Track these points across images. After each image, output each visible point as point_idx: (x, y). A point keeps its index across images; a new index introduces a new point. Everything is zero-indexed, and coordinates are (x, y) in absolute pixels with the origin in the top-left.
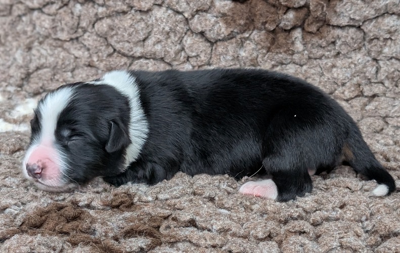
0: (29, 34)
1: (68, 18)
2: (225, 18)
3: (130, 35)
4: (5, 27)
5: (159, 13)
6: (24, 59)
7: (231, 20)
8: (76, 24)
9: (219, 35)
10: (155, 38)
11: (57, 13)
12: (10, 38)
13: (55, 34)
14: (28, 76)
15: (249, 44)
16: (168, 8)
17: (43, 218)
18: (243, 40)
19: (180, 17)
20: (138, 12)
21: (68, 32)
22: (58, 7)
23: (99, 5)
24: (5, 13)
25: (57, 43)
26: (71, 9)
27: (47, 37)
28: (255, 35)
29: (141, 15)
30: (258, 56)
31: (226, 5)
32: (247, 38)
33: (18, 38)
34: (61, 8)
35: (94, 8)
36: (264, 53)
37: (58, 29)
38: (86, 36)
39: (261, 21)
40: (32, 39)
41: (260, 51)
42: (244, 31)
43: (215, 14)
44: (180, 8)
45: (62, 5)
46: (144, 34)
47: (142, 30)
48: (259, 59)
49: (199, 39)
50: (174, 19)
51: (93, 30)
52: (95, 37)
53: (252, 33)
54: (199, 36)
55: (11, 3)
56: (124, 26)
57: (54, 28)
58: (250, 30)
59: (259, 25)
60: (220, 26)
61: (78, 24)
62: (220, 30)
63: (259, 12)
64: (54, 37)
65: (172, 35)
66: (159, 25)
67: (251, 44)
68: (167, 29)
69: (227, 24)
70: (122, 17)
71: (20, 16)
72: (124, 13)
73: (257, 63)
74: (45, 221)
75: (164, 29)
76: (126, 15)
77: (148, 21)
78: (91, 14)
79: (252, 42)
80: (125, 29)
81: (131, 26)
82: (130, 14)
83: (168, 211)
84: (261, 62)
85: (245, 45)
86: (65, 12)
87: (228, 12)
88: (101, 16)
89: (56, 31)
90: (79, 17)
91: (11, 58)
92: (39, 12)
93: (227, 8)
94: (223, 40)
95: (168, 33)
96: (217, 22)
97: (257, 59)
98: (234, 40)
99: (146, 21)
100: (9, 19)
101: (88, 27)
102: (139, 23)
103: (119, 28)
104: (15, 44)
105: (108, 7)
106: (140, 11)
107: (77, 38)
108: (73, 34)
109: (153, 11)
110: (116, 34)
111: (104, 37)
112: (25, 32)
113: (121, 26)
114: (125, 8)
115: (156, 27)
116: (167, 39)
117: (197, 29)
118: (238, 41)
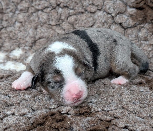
0: (36, 21)
1: (55, 15)
2: (132, 17)
3: (85, 23)
4: (25, 18)
5: (100, 13)
6: (33, 33)
7: (135, 18)
8: (59, 18)
9: (129, 25)
10: (97, 25)
11: (50, 12)
12: (27, 23)
13: (49, 22)
14: (35, 42)
15: (143, 30)
16: (104, 11)
17: (45, 120)
18: (141, 28)
19: (110, 16)
20: (89, 13)
21: (55, 22)
22: (51, 9)
23: (70, 9)
24: (25, 11)
25: (49, 27)
26: (57, 10)
27: (45, 23)
28: (147, 25)
29: (91, 14)
30: (147, 36)
31: (133, 10)
32: (143, 27)
33: (31, 23)
34: (52, 10)
35: (68, 10)
36: (150, 35)
37: (50, 19)
38: (63, 23)
39: (150, 19)
40: (38, 24)
41: (149, 33)
42: (142, 23)
43: (127, 15)
44: (110, 11)
45: (53, 8)
46: (92, 23)
47: (91, 21)
48: (148, 38)
49: (119, 26)
50: (107, 17)
51: (67, 21)
52: (68, 24)
53: (145, 24)
54: (119, 25)
55: (28, 7)
56: (82, 19)
57: (48, 19)
58: (144, 23)
59: (149, 21)
60: (129, 21)
61: (60, 18)
62: (130, 22)
63: (149, 15)
64: (48, 23)
65: (105, 24)
66: (99, 19)
67: (144, 30)
68: (103, 21)
69: (133, 20)
70: (81, 15)
71: (32, 13)
72: (82, 13)
73: (147, 39)
74: (45, 121)
75: (102, 21)
76: (83, 14)
77: (94, 17)
78: (66, 13)
79: (145, 29)
80: (83, 21)
81: (86, 19)
82: (85, 13)
83: (110, 117)
84: (149, 39)
85: (141, 30)
86: (54, 11)
87: (134, 14)
88: (71, 14)
89: (49, 21)
90: (61, 14)
91: (27, 33)
92: (41, 11)
93: (133, 12)
94: (131, 27)
95: (104, 23)
96: (128, 19)
97: (147, 37)
98: (136, 28)
99: (93, 17)
100: (27, 14)
101: (65, 19)
102: (90, 18)
103: (80, 20)
104: (29, 26)
105: (75, 10)
106: (90, 12)
107: (59, 25)
108: (57, 22)
109: (97, 13)
110: (78, 23)
111: (72, 24)
112: (34, 21)
113: (81, 19)
114: (83, 10)
115: (98, 20)
116: (103, 26)
117: (119, 22)
118: (138, 28)
